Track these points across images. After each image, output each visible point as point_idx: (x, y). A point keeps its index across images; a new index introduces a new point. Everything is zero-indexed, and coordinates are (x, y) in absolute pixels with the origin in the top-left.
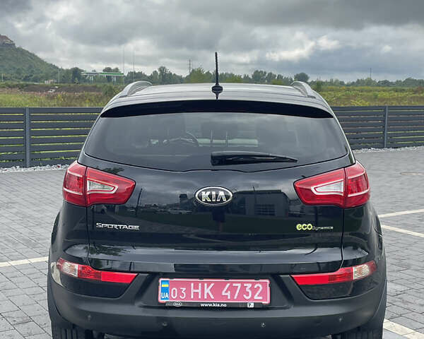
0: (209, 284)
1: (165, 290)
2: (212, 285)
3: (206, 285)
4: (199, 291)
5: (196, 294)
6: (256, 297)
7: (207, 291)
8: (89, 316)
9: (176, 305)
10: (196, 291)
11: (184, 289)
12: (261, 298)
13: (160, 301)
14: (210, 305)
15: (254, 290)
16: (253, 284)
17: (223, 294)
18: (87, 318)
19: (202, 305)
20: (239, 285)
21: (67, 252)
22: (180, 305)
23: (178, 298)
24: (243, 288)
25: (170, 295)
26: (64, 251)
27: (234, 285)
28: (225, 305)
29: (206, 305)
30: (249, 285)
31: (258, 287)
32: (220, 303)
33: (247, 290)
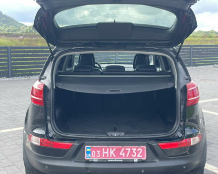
0: (113, 149)
1: (88, 152)
2: (115, 149)
3: (111, 149)
4: (107, 153)
5: (106, 155)
6: (139, 156)
7: (112, 152)
8: (47, 167)
9: (94, 161)
10: (106, 153)
11: (99, 152)
12: (141, 156)
13: (86, 158)
14: (114, 161)
15: (137, 152)
16: (137, 149)
17: (121, 154)
18: (45, 168)
19: (109, 161)
20: (129, 149)
21: (34, 131)
22: (97, 161)
23: (96, 157)
24: (132, 151)
25: (91, 155)
26: (32, 130)
27: (127, 149)
28: (122, 161)
29: (111, 161)
30: (135, 149)
31: (140, 150)
32: (119, 160)
33: (134, 152)
